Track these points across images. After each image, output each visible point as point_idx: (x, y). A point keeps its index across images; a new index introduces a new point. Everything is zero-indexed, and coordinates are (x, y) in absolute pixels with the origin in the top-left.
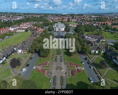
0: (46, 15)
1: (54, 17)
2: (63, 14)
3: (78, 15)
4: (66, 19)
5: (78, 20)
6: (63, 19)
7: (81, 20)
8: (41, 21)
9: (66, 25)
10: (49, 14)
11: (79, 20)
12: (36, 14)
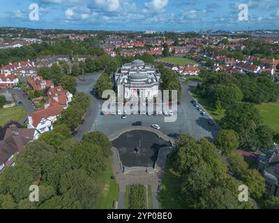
0: (103, 35)
1: (123, 41)
2: (147, 32)
3: (187, 35)
4: (156, 46)
5: (192, 51)
6: (148, 47)
7: (203, 52)
8: (82, 54)
9: (160, 69)
10: (110, 33)
11: (197, 51)
12: (77, 33)
